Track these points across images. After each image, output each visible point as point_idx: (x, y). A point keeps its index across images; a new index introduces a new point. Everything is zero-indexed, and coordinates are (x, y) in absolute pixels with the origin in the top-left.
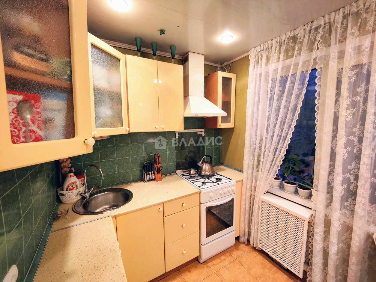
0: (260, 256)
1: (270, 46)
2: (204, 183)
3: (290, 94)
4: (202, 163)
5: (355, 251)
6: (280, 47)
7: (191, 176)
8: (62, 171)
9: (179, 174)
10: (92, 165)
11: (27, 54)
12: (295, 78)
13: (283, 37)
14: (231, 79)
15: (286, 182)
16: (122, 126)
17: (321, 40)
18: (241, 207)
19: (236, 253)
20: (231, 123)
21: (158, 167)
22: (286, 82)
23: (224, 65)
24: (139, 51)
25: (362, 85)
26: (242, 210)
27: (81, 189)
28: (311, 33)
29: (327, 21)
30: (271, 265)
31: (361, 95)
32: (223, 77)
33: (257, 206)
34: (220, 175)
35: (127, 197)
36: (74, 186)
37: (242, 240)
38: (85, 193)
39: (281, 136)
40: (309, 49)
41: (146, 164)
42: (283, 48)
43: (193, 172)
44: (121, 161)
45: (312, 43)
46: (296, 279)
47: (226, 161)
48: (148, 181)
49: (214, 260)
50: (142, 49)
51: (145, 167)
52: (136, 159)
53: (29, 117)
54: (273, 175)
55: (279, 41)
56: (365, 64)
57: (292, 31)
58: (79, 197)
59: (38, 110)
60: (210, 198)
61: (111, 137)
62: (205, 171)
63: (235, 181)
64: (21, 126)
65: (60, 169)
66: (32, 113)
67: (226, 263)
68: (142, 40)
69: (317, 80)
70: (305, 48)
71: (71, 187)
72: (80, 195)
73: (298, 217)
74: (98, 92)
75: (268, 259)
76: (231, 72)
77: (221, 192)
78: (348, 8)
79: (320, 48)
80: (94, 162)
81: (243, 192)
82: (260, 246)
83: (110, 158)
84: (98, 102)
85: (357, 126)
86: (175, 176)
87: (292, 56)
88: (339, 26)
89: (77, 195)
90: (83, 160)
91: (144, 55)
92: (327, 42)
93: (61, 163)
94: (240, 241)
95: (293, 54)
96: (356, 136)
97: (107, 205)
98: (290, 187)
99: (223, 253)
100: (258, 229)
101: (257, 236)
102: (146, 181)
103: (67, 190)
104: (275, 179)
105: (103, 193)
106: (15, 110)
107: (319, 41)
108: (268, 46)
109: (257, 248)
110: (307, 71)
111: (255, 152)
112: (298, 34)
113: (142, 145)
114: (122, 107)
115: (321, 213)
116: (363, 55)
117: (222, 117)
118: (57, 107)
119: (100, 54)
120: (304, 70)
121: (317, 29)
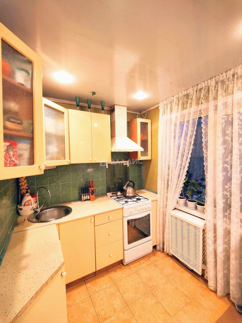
0: (172, 260)
1: (172, 100)
2: (126, 202)
3: (186, 135)
4: (127, 187)
5: (233, 249)
6: (179, 101)
7: (118, 197)
8: (21, 192)
9: (109, 196)
10: (43, 188)
11: (12, 122)
12: (189, 123)
13: (180, 95)
14: (147, 123)
15: (189, 201)
16: (65, 159)
17: (203, 98)
18: (156, 221)
19: (153, 259)
20: (149, 156)
21: (92, 190)
22: (183, 126)
23: (142, 113)
24: (78, 106)
25: (229, 129)
26: (158, 224)
27: (35, 206)
28: (198, 92)
29: (206, 85)
30: (179, 267)
31: (229, 135)
32: (141, 122)
33: (168, 220)
34: (140, 196)
35: (68, 211)
36: (29, 203)
37: (159, 248)
38: (37, 208)
39: (182, 165)
40: (196, 104)
41: (82, 187)
42: (180, 102)
43: (119, 193)
44: (64, 185)
45: (198, 99)
46: (198, 277)
47: (147, 186)
48: (84, 200)
49: (135, 263)
50: (81, 104)
51: (82, 190)
52: (76, 184)
53: (11, 153)
54: (178, 195)
55: (177, 97)
56: (230, 115)
57: (186, 91)
58: (32, 212)
59: (16, 150)
60: (131, 213)
61: (58, 167)
62: (129, 193)
63: (151, 200)
64: (8, 158)
65: (20, 191)
66: (13, 151)
67: (144, 265)
68: (80, 98)
69: (203, 125)
70: (194, 102)
71: (27, 203)
72: (34, 210)
73: (196, 226)
74: (48, 135)
75: (178, 262)
76: (148, 118)
77: (139, 208)
78: (217, 77)
79: (203, 103)
80: (44, 186)
81: (158, 209)
82: (172, 252)
83: (56, 183)
84: (48, 143)
85: (229, 157)
86: (106, 197)
87: (186, 108)
88: (213, 89)
89: (31, 210)
90: (36, 184)
91: (82, 108)
92: (207, 99)
93: (21, 186)
94: (157, 249)
95: (187, 106)
96: (229, 164)
97: (53, 218)
98: (191, 204)
99: (143, 258)
100: (169, 238)
101: (169, 244)
102: (83, 200)
103: (24, 206)
104: (179, 198)
105: (50, 209)
106: (6, 150)
107: (202, 98)
108: (171, 100)
109: (170, 254)
110: (196, 119)
111: (165, 177)
112: (189, 93)
113: (80, 173)
114: (65, 145)
115: (210, 222)
116: (228, 109)
117: (141, 152)
118: (25, 148)
119: (50, 110)
120: (195, 118)
121: (200, 90)
